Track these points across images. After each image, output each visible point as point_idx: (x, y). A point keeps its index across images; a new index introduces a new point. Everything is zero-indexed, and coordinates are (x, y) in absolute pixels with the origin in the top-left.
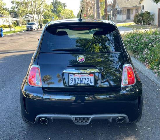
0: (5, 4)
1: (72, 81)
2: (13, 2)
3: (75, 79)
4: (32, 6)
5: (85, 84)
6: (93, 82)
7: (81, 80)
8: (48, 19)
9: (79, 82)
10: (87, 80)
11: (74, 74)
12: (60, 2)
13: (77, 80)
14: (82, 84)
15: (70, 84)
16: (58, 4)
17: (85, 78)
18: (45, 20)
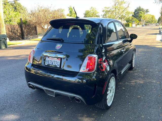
0: (98, 13)
1: (47, 62)
2: (103, 11)
3: (49, 61)
4: (116, 14)
5: (54, 65)
6: (59, 65)
7: (52, 62)
8: (130, 23)
9: (51, 64)
10: (56, 63)
11: (49, 57)
12: (143, 9)
13: (50, 61)
14: (53, 65)
15: (45, 64)
16: (141, 11)
17: (55, 61)
18: (127, 24)
